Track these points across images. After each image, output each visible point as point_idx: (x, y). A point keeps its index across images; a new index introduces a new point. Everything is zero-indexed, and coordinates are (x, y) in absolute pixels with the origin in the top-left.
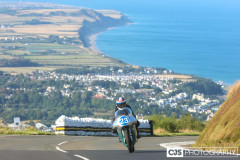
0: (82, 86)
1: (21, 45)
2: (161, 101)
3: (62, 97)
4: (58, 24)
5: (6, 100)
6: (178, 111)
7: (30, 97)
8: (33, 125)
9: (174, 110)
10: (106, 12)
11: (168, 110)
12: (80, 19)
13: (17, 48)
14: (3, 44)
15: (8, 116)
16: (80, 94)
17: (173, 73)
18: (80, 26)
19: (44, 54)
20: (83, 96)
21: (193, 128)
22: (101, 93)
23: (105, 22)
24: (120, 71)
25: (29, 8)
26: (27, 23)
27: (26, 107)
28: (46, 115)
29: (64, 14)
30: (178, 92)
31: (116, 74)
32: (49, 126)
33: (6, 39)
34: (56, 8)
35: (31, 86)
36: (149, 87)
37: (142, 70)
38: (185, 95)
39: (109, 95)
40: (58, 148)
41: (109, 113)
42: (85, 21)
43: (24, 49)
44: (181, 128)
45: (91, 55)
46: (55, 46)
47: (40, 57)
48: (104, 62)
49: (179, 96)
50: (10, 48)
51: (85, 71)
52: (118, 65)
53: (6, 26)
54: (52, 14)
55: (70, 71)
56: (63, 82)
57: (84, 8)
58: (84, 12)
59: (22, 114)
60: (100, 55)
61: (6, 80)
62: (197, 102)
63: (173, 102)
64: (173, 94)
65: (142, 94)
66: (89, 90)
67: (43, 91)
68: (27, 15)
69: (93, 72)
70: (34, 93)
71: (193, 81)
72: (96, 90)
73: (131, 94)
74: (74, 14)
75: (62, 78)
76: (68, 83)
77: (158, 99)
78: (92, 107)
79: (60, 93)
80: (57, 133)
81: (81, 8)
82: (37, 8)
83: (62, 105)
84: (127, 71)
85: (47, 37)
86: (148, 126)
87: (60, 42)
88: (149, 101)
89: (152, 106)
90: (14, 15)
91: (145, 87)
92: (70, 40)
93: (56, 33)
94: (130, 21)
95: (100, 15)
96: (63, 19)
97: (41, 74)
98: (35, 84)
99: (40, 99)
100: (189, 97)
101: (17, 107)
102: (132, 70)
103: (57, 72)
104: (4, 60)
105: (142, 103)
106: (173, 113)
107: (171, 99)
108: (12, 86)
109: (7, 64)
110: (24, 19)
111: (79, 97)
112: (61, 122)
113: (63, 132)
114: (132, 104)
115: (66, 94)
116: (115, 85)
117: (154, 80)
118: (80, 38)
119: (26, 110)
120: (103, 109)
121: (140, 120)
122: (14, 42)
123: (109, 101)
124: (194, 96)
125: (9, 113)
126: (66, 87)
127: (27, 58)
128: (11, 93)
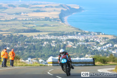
0: (61, 42)
2: (99, 48)
3: (51, 47)
4: (49, 12)
5: (24, 49)
6: (107, 53)
7: (36, 47)
8: (38, 60)
9: (105, 52)
11: (102, 52)
12: (60, 9)
13: (29, 23)
14: (23, 22)
15: (26, 56)
16: (60, 45)
17: (104, 34)
18: (60, 13)
19: (42, 26)
20: (62, 46)
21: (114, 61)
22: (70, 44)
23: (72, 11)
24: (79, 34)
25: (35, 4)
26: (34, 11)
27: (34, 52)
28: (44, 55)
29: (52, 7)
31: (77, 35)
32: (45, 61)
33: (24, 19)
34: (48, 4)
35: (37, 42)
36: (93, 41)
37: (90, 33)
38: (111, 45)
39: (74, 45)
40: (49, 73)
41: (74, 54)
42: (62, 10)
43: (33, 24)
44: (108, 61)
45: (65, 27)
46: (48, 22)
47: (40, 28)
48: (71, 30)
49: (108, 45)
50: (26, 24)
51: (62, 34)
52: (78, 31)
53: (24, 13)
54: (46, 7)
55: (55, 34)
56: (52, 40)
58: (61, 6)
59: (33, 55)
60: (69, 26)
61: (24, 39)
62: (116, 48)
64: (105, 45)
65: (90, 45)
66: (65, 43)
67: (42, 44)
68: (34, 8)
69: (66, 35)
70: (38, 45)
71: (114, 38)
72: (68, 43)
73: (84, 45)
74: (56, 7)
76: (54, 40)
77: (97, 47)
79: (51, 45)
80: (48, 65)
81: (60, 4)
82: (39, 4)
83: (52, 50)
84: (83, 34)
85: (44, 18)
87: (50, 20)
88: (93, 48)
89: (95, 50)
90: (28, 8)
91: (91, 41)
92: (55, 19)
93: (48, 16)
94: (84, 10)
95: (69, 7)
96: (51, 9)
97: (41, 36)
98: (39, 41)
99: (41, 48)
100: (113, 46)
101: (30, 52)
102: (85, 33)
103: (49, 35)
104: (23, 29)
105: (90, 49)
106: (105, 54)
107: (104, 47)
108: (27, 42)
109: (25, 31)
110: (32, 9)
111: (60, 47)
113: (52, 65)
114: (85, 50)
115: (53, 45)
116: (77, 41)
117: (96, 38)
118: (60, 18)
119: (35, 53)
120: (71, 52)
121: (88, 58)
122: (28, 20)
123: (74, 48)
124: (115, 45)
125: (26, 55)
126: (53, 42)
127: (34, 28)
128: (27, 45)
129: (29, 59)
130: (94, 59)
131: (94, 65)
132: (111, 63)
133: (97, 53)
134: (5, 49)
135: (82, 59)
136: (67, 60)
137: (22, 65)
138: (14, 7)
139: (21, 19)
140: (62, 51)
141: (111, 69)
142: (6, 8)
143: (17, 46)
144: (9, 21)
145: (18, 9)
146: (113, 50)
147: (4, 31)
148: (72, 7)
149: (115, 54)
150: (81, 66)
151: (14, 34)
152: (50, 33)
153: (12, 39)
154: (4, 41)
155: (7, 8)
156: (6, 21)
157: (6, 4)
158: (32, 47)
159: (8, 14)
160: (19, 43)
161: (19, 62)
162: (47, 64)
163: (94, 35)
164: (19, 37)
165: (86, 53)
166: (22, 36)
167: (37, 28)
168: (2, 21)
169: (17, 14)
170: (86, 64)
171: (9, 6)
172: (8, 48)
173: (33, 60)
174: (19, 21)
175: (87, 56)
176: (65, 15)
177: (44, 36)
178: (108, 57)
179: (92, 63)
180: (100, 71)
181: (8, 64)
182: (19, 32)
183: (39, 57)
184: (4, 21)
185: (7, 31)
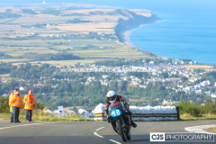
0: (118, 76)
1: (65, 41)
2: (188, 88)
3: (100, 86)
4: (97, 22)
5: (52, 89)
6: (202, 97)
7: (73, 86)
8: (76, 110)
9: (198, 96)
10: (138, 12)
11: (193, 95)
12: (116, 18)
13: (61, 44)
14: (49, 41)
15: (54, 103)
16: (117, 83)
17: (197, 64)
18: (116, 24)
19: (85, 48)
20: (120, 85)
22: (135, 82)
23: (137, 20)
24: (152, 62)
26: (70, 22)
27: (70, 95)
28: (87, 102)
29: (102, 13)
30: (202, 80)
31: (148, 65)
32: (90, 111)
33: (51, 36)
34: (94, 8)
35: (74, 77)
36: (177, 76)
37: (170, 61)
38: (209, 83)
39: (142, 84)
40: (96, 134)
41: (142, 99)
42: (120, 20)
43: (67, 44)
44: (203, 113)
45: (125, 49)
46: (94, 42)
47: (80, 52)
48: (137, 55)
49: (203, 84)
50: (55, 44)
51: (121, 63)
52: (150, 58)
53: (51, 24)
54: (92, 13)
55: (107, 64)
56: (102, 73)
57: (119, 8)
58: (119, 12)
59: (67, 102)
60: (133, 49)
61: (52, 72)
63: (198, 89)
64: (198, 82)
65: (171, 82)
66: (125, 79)
67: (84, 81)
69: (128, 64)
70: (77, 83)
71: (215, 70)
72: (130, 79)
73: (161, 83)
74: (110, 14)
76: (106, 74)
77: (184, 87)
78: (127, 94)
79: (100, 83)
80: (95, 119)
81: (116, 8)
82: (78, 9)
83: (101, 93)
84: (158, 62)
85: (87, 33)
86: (175, 112)
87: (99, 38)
88: (177, 88)
89: (180, 93)
91: (173, 76)
92: (107, 36)
93: (95, 30)
94: (159, 19)
95: (133, 14)
96: (102, 18)
97: (82, 66)
98: (77, 75)
99: (82, 88)
100: (212, 85)
101: (62, 95)
102: (162, 61)
103: (97, 64)
104: (49, 54)
105: (171, 90)
106: (198, 99)
107: (196, 86)
108: (57, 77)
109: (53, 58)
110: (67, 18)
111: (116, 86)
112: (99, 109)
113: (101, 118)
114: (162, 91)
115: (104, 83)
116: (147, 75)
117: (182, 70)
118: (116, 34)
119: (70, 98)
120: (137, 96)
121: (168, 106)
122: (59, 38)
123: (142, 89)
125: (55, 100)
126: (104, 77)
127: (69, 52)
128: (57, 83)
129: (61, 108)
130: (177, 108)
131: (179, 119)
132: (209, 116)
133: (183, 97)
134: (17, 90)
135: (156, 108)
136: (121, 110)
137: (48, 120)
138: (34, 13)
139: (45, 36)
140: (110, 94)
141: (208, 126)
142: (17, 16)
143: (39, 84)
144: (23, 39)
145: (40, 18)
146: (213, 91)
147: (15, 58)
148: (138, 14)
150: (155, 121)
151: (33, 64)
152: (98, 60)
153: (30, 72)
154: (15, 76)
155: (20, 16)
156: (18, 39)
158: (66, 87)
159: (22, 26)
160: (43, 79)
161: (42, 115)
162: (94, 117)
163: (179, 64)
164: (42, 68)
165: (164, 98)
166: (48, 66)
167: (74, 52)
168: (11, 39)
169: (38, 26)
170: (164, 117)
171: (24, 11)
172: (21, 89)
173: (67, 109)
174: (43, 38)
175: (165, 102)
176: (125, 29)
177: (88, 66)
178: (203, 105)
179: (175, 116)
180: (189, 129)
181: (22, 117)
182: (42, 60)
183: (78, 105)
184: (15, 39)
185: (21, 57)
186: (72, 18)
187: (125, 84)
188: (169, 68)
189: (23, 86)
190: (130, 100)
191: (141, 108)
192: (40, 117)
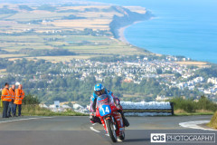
1: (60, 37)
2: (181, 84)
3: (95, 82)
4: (92, 19)
5: (47, 85)
6: (195, 93)
7: (68, 82)
8: (71, 105)
9: (192, 92)
10: (133, 9)
11: (186, 91)
12: (111, 15)
13: (56, 40)
14: (45, 37)
15: (50, 98)
16: (111, 79)
17: (190, 60)
18: (109, 21)
19: (80, 44)
20: (114, 81)
21: (207, 108)
22: (129, 78)
23: (133, 17)
24: (145, 59)
25: (66, 5)
26: (66, 18)
27: (65, 91)
28: (82, 97)
29: (97, 10)
30: (195, 77)
31: (142, 61)
32: (85, 106)
33: (47, 32)
34: (89, 5)
36: (170, 72)
37: (164, 57)
38: (201, 79)
39: (136, 79)
40: (92, 128)
41: (136, 95)
42: (115, 16)
43: (63, 40)
44: (197, 108)
45: (120, 46)
46: (89, 38)
47: (76, 48)
48: (131, 51)
49: (196, 80)
50: (51, 40)
51: (116, 60)
52: (143, 54)
53: (47, 21)
54: (87, 10)
55: (102, 60)
57: (115, 5)
58: (114, 8)
59: (62, 96)
60: (128, 45)
61: (47, 68)
62: (211, 85)
63: (191, 85)
64: (191, 78)
65: (165, 78)
66: (119, 75)
67: (79, 76)
69: (122, 60)
70: (72, 78)
71: (208, 66)
72: (125, 75)
73: (154, 79)
74: (105, 10)
75: (96, 65)
77: (178, 83)
78: (121, 90)
79: (94, 78)
81: (111, 5)
82: (74, 5)
84: (152, 58)
85: (82, 30)
86: (170, 107)
87: (94, 34)
88: (171, 84)
89: (173, 89)
90: (53, 11)
91: (167, 72)
92: (102, 33)
94: (153, 16)
95: (128, 11)
96: (96, 14)
97: (78, 62)
99: (77, 83)
100: (205, 81)
101: (58, 90)
102: (156, 58)
103: (92, 60)
104: (44, 50)
105: (165, 86)
107: (189, 83)
108: (52, 72)
109: (49, 53)
110: (62, 14)
111: (111, 81)
114: (155, 87)
115: (99, 79)
117: (175, 66)
118: (110, 31)
120: (131, 92)
121: (161, 102)
122: (54, 34)
123: (136, 85)
124: (209, 80)
125: (50, 95)
127: (65, 48)
128: (52, 78)
129: (57, 103)
130: (172, 104)
131: (173, 115)
132: (202, 111)
133: (177, 93)
135: (150, 103)
138: (30, 9)
139: (41, 32)
142: (14, 12)
143: (35, 80)
144: (19, 34)
145: (36, 14)
146: (206, 87)
147: (11, 53)
149: (209, 95)
150: (149, 116)
151: (29, 59)
152: (93, 56)
153: (26, 68)
154: (11, 71)
155: (16, 12)
156: (15, 34)
157: (15, 5)
158: (62, 82)
159: (19, 22)
160: (39, 75)
163: (172, 60)
164: (38, 64)
165: (157, 93)
166: (43, 61)
167: (69, 48)
168: (8, 34)
169: (34, 22)
170: (158, 112)
171: (21, 7)
172: (17, 84)
173: (63, 104)
174: (39, 34)
175: (158, 98)
176: (120, 26)
177: (83, 62)
178: (196, 101)
179: (170, 112)
180: (184, 125)
182: (38, 55)
183: (73, 100)
184: (11, 35)
185: (17, 53)
186: (67, 14)
187: (119, 80)
188: (163, 65)
189: (19, 81)
190: (124, 96)
191: (136, 104)
192: (37, 112)
